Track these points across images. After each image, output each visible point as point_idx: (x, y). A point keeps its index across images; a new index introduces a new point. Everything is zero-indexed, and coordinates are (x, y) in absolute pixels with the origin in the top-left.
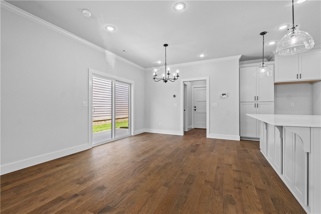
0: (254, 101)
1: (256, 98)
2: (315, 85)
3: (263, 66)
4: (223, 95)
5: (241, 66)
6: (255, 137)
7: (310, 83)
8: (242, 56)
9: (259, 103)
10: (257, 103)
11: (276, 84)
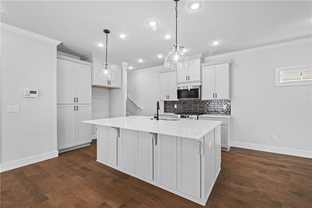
0: (74, 103)
1: (76, 100)
2: (112, 91)
3: (106, 68)
4: (31, 92)
5: (59, 57)
6: (75, 145)
7: (109, 89)
8: (61, 44)
9: (78, 105)
10: (77, 105)
11: (93, 86)
